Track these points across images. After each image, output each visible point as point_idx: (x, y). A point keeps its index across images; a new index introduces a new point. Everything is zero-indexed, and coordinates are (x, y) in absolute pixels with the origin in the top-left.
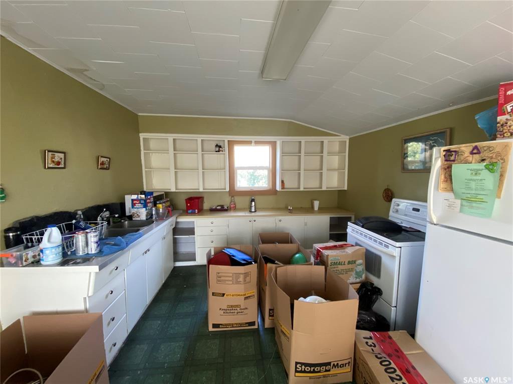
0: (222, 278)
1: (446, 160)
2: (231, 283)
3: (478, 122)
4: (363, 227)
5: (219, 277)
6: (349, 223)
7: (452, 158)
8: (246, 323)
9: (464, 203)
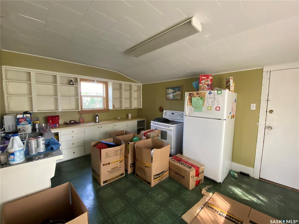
0: (109, 155)
1: (190, 96)
2: (114, 156)
3: (194, 85)
4: (158, 122)
5: (107, 155)
6: (151, 121)
7: (191, 96)
8: (120, 175)
9: (195, 109)
